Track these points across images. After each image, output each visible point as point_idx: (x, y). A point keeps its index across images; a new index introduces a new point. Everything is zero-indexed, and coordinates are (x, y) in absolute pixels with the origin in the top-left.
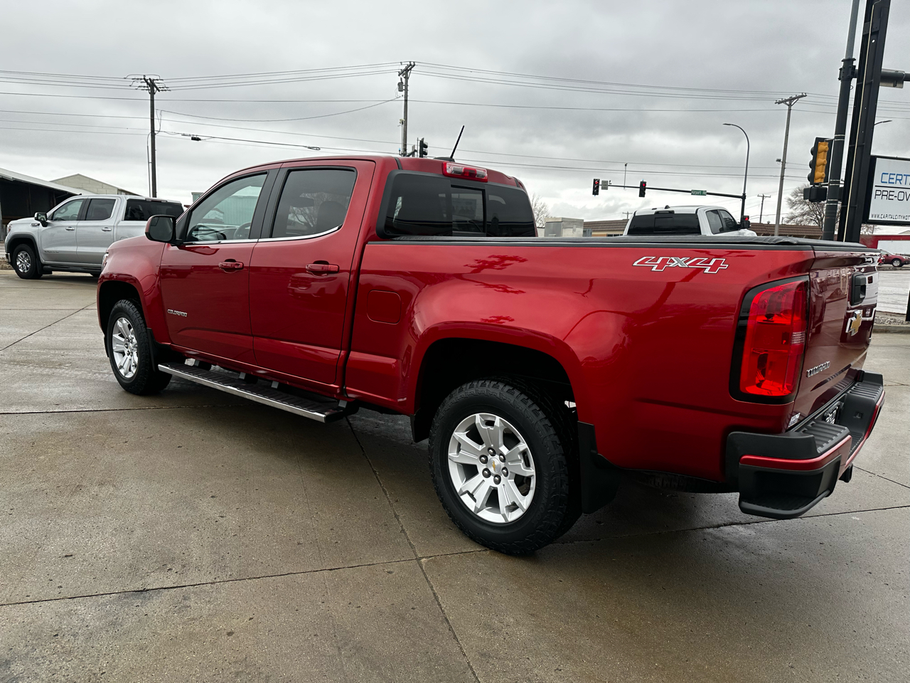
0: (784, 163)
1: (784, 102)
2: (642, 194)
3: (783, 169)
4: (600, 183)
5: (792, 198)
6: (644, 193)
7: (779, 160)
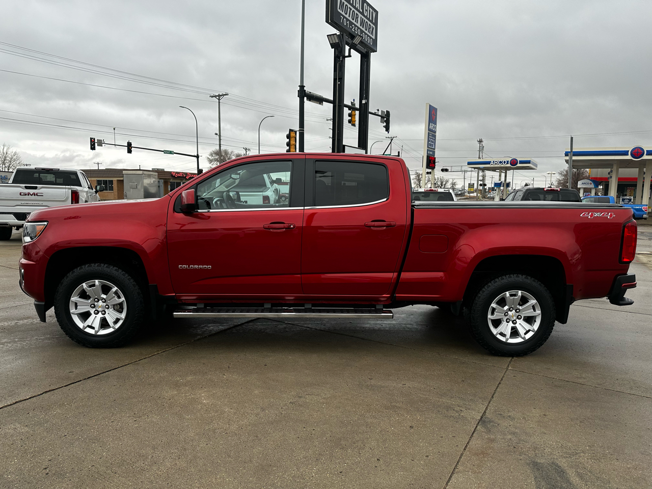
0: (220, 136)
1: (215, 96)
2: (130, 151)
3: (220, 140)
4: (96, 141)
5: (210, 157)
6: (131, 151)
7: (216, 134)
